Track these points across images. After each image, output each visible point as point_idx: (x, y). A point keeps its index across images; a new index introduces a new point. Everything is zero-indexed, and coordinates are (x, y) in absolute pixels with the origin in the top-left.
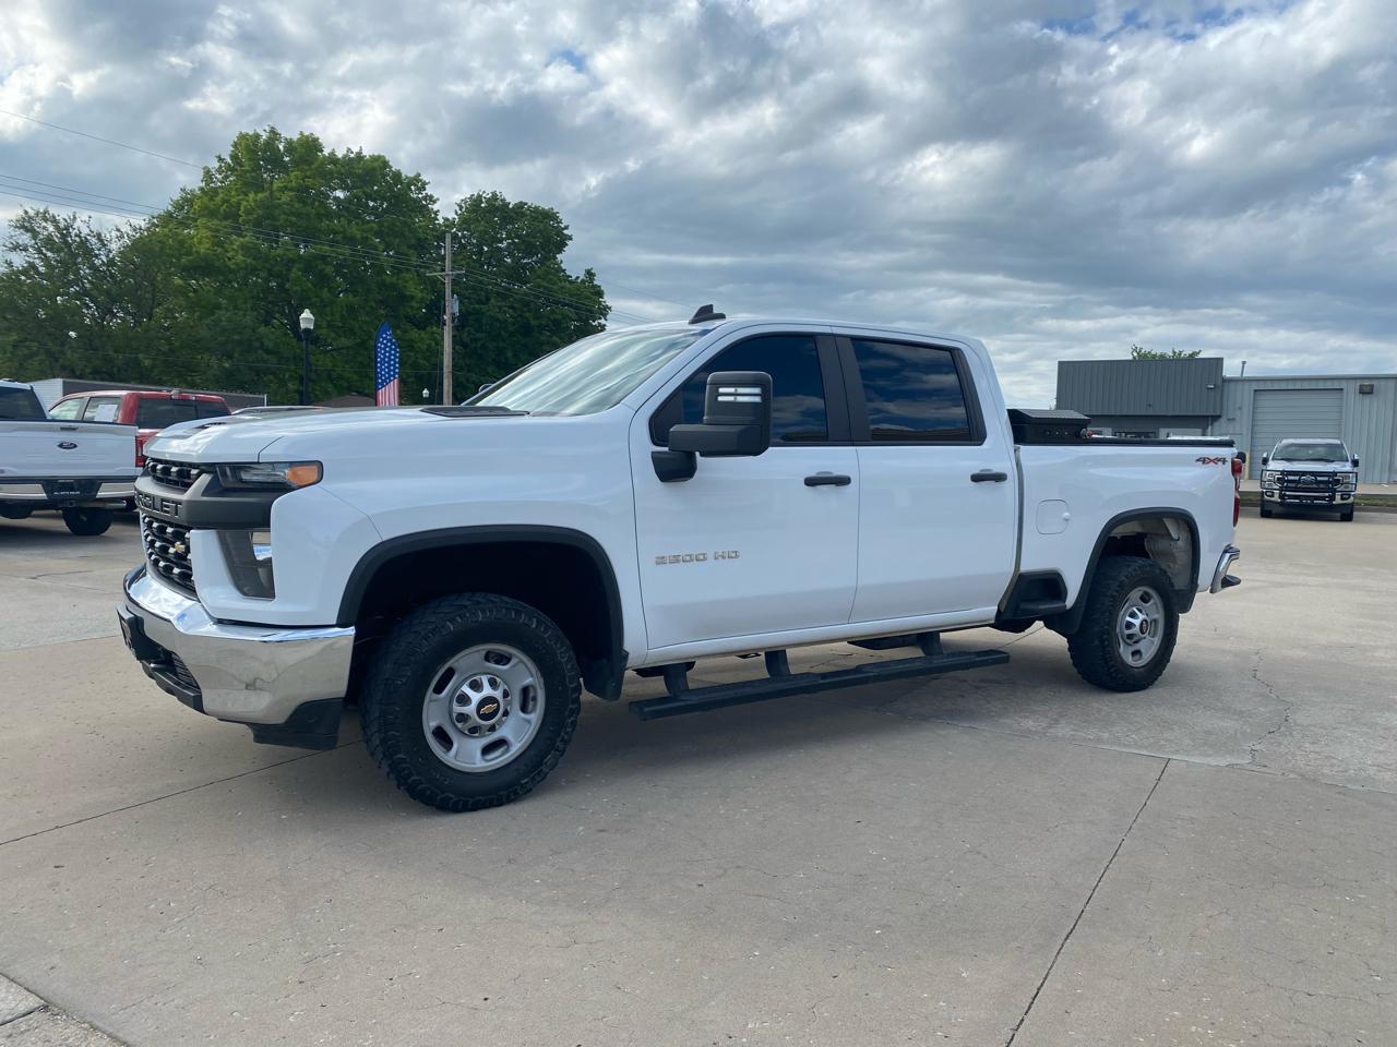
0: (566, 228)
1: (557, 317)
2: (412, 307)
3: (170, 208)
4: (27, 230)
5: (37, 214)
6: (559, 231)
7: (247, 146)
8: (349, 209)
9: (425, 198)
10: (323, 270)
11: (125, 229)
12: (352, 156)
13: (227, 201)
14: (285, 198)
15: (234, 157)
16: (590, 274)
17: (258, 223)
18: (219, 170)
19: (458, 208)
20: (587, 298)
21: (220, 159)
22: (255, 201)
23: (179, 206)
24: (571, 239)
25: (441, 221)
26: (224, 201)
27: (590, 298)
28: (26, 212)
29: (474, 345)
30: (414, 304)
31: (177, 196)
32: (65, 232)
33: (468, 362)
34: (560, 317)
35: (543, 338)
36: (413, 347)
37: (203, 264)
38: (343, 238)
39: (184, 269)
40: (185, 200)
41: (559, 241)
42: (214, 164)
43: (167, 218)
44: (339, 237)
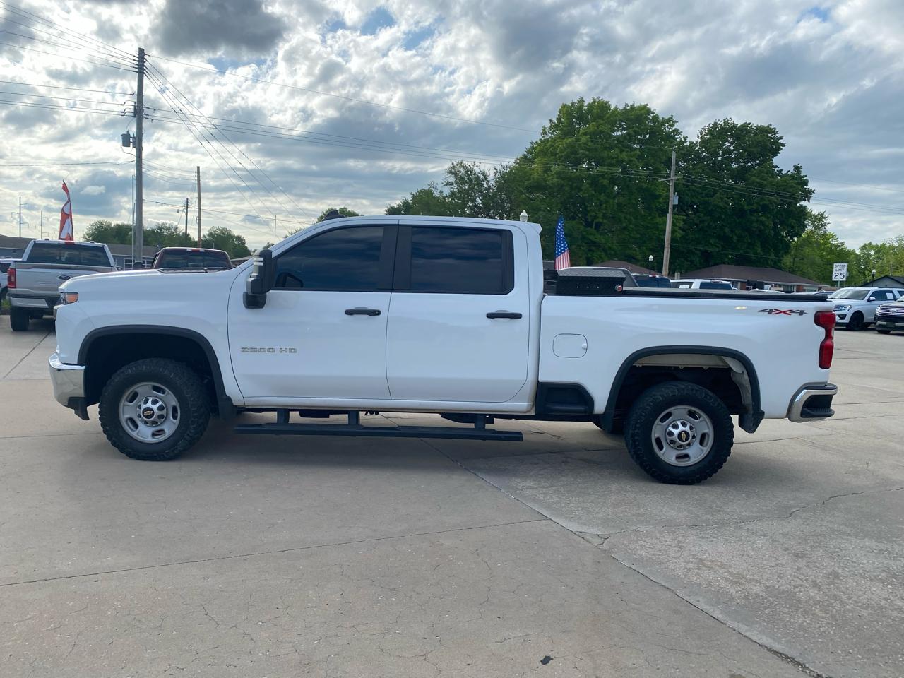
0: (781, 138)
1: (765, 202)
2: (659, 203)
3: (526, 153)
4: (453, 173)
5: (458, 164)
6: (776, 141)
7: (567, 111)
8: (624, 143)
9: (673, 131)
10: (602, 182)
11: (499, 168)
12: (628, 108)
13: (553, 146)
14: (584, 139)
15: (559, 120)
16: (798, 169)
17: (567, 158)
18: (551, 128)
19: (699, 134)
20: (792, 187)
21: (551, 121)
22: (566, 143)
23: (529, 152)
24: (783, 145)
25: (688, 144)
26: (552, 146)
27: (794, 187)
28: (453, 164)
29: (702, 225)
30: (661, 200)
31: (529, 146)
32: (469, 171)
33: (697, 236)
34: (768, 203)
35: (753, 218)
36: (658, 228)
37: (535, 184)
38: (617, 161)
39: (527, 188)
40: (533, 148)
41: (774, 147)
42: (548, 125)
43: (524, 159)
44: (614, 161)
